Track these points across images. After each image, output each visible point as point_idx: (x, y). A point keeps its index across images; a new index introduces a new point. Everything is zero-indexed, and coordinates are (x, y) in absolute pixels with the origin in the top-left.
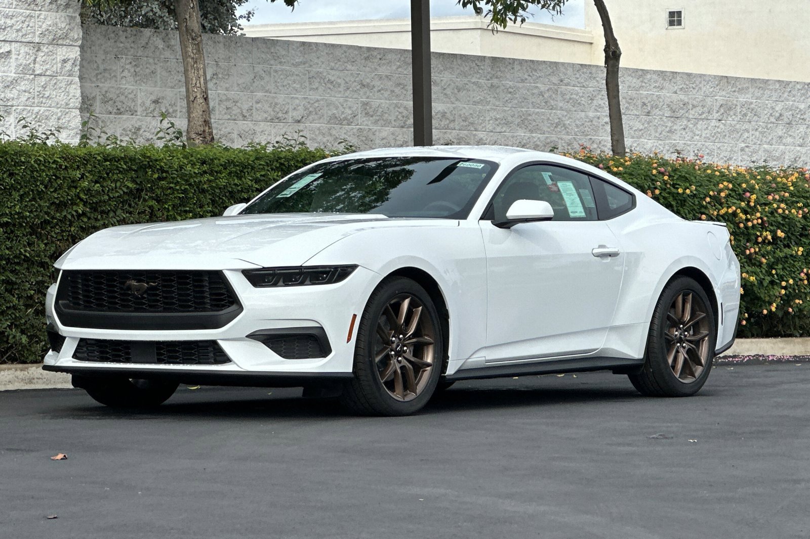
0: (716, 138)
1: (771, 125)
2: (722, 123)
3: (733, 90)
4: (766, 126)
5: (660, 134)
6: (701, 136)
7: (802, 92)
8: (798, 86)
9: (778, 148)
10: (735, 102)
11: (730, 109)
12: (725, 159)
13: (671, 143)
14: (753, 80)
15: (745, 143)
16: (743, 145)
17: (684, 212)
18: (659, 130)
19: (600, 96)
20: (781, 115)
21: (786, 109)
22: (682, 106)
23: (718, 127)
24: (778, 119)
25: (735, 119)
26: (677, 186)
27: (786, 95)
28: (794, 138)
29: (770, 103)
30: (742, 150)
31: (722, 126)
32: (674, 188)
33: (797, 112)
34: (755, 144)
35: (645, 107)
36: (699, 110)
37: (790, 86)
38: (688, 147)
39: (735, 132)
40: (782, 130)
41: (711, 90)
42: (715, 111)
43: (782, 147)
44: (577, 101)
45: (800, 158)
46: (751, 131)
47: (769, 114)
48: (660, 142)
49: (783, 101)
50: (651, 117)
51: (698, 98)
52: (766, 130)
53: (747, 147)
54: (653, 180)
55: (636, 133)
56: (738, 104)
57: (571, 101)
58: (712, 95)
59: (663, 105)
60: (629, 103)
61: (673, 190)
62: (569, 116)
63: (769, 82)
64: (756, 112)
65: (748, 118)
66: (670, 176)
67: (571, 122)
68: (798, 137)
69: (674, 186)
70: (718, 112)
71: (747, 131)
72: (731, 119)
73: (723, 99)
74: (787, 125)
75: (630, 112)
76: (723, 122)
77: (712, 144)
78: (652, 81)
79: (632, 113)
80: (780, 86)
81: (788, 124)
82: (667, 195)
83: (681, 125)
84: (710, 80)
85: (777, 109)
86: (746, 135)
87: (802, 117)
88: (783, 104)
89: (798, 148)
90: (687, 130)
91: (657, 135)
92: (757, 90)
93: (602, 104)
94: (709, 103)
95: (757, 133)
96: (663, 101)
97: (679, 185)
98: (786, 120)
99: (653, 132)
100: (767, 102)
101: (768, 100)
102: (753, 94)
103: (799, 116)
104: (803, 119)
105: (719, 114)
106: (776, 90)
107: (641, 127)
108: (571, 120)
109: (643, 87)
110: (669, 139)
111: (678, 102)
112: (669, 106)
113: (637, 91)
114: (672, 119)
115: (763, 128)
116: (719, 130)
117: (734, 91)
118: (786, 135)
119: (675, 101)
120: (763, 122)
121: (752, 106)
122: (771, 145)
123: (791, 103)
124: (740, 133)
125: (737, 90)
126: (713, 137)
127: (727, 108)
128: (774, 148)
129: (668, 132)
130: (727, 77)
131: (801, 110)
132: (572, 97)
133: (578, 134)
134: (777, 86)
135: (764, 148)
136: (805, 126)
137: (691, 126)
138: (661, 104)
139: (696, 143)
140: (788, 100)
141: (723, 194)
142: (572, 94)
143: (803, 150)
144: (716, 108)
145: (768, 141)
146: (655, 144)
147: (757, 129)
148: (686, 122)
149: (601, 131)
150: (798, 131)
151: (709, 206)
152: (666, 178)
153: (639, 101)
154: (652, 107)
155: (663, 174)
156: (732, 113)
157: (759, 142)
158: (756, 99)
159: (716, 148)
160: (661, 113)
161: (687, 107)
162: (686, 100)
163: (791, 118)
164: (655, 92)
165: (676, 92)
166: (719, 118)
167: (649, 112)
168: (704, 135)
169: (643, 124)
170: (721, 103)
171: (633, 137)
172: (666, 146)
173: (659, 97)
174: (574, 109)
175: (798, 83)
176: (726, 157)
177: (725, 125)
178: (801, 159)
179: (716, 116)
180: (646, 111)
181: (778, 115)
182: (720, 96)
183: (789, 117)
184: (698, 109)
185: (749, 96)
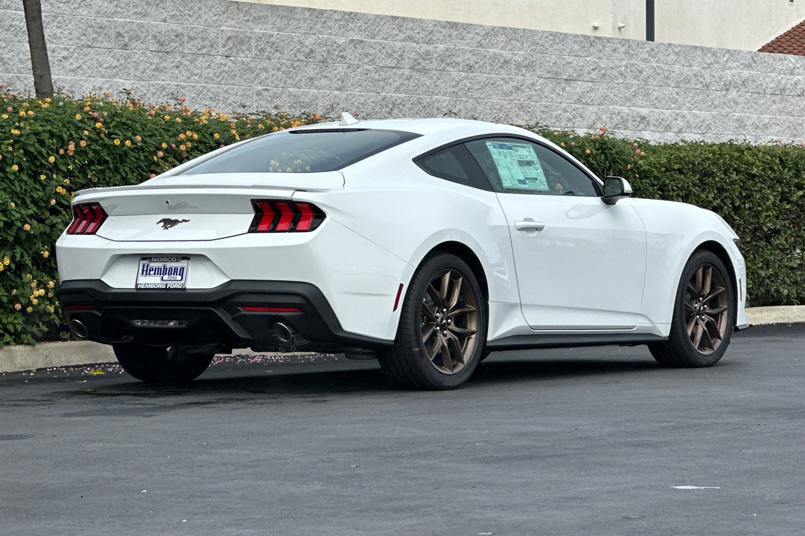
0: (222, 79)
1: (299, 63)
2: (231, 60)
3: (246, 19)
4: (292, 65)
5: (143, 73)
6: (201, 75)
7: (341, 23)
8: (336, 16)
9: (308, 92)
10: (249, 34)
11: (242, 42)
12: (234, 105)
13: (158, 84)
14: (273, 7)
15: (263, 85)
16: (260, 88)
17: (124, 170)
18: (141, 67)
19: (55, 24)
20: (312, 51)
21: (319, 44)
22: (174, 37)
23: (225, 65)
24: (307, 56)
25: (249, 55)
26: (114, 136)
27: (319, 26)
28: (331, 80)
29: (296, 36)
30: (259, 94)
31: (230, 64)
32: (110, 138)
33: (334, 47)
34: (276, 86)
35: (120, 38)
36: (198, 42)
37: (325, 15)
38: (183, 90)
39: (249, 72)
40: (314, 70)
41: (215, 18)
42: (220, 45)
43: (313, 91)
44: (21, 29)
45: (338, 104)
46: (270, 70)
47: (295, 49)
48: (143, 83)
49: (314, 34)
50: (129, 51)
51: (197, 28)
52: (291, 69)
53: (266, 90)
54: (79, 128)
55: (108, 70)
56: (253, 36)
57: (13, 29)
58: (216, 25)
59: (147, 36)
60: (98, 33)
61: (107, 140)
62: (9, 47)
63: (296, 11)
64: (276, 47)
65: (266, 54)
66: (104, 123)
67: (13, 56)
68: (336, 79)
69: (109, 135)
70: (224, 46)
71: (265, 70)
72: (243, 55)
73: (233, 31)
74: (321, 64)
75: (98, 45)
76: (232, 58)
77: (216, 86)
78: (132, 5)
79: (102, 45)
80: (310, 15)
81: (323, 62)
82: (98, 148)
83: (173, 62)
84: (213, 6)
85: (307, 43)
86: (263, 75)
87: (341, 54)
88: (315, 37)
89: (336, 93)
90: (181, 68)
91: (138, 74)
92: (279, 20)
93: (59, 34)
94: (213, 35)
95: (280, 73)
96: (147, 31)
97: (116, 134)
98: (319, 57)
99: (132, 70)
100: (293, 34)
101: (294, 32)
102: (274, 24)
103: (336, 53)
104: (342, 57)
105: (226, 48)
106: (305, 20)
107: (116, 63)
108: (11, 54)
109: (118, 12)
110: (156, 79)
111: (167, 33)
112: (155, 37)
113: (109, 17)
114: (160, 54)
115: (287, 67)
116: (226, 69)
117: (248, 21)
118: (319, 76)
119: (164, 30)
120: (288, 60)
121: (273, 39)
122: (298, 88)
123: (327, 36)
124: (255, 73)
125: (251, 18)
126: (218, 77)
127: (238, 42)
128: (304, 92)
129: (154, 70)
130: (237, 2)
131: (339, 46)
132: (14, 23)
133: (23, 71)
134: (307, 15)
135: (289, 91)
136: (345, 66)
137: (187, 63)
138: (143, 35)
139: (193, 84)
140: (321, 33)
141: (183, 147)
142: (13, 20)
143: (343, 95)
144: (221, 42)
145: (294, 83)
146: (135, 86)
147: (278, 69)
148: (179, 58)
149: (57, 67)
150: (336, 72)
151: (161, 162)
152: (98, 125)
153: (112, 31)
154: (131, 39)
155: (96, 120)
156: (244, 48)
157: (282, 84)
158: (278, 31)
159: (221, 91)
160: (144, 46)
161: (181, 40)
162: (180, 30)
163: (325, 55)
164: (136, 19)
165: (165, 20)
166: (226, 54)
167: (126, 45)
168: (205, 75)
169: (118, 60)
170: (229, 34)
171: (103, 77)
172: (151, 88)
173: (141, 26)
174: (17, 39)
175: (335, 12)
176: (236, 103)
177: (234, 62)
178: (340, 106)
179: (222, 50)
180: (123, 43)
181: (307, 51)
182: (227, 26)
183: (323, 54)
184: (196, 42)
185: (269, 27)
